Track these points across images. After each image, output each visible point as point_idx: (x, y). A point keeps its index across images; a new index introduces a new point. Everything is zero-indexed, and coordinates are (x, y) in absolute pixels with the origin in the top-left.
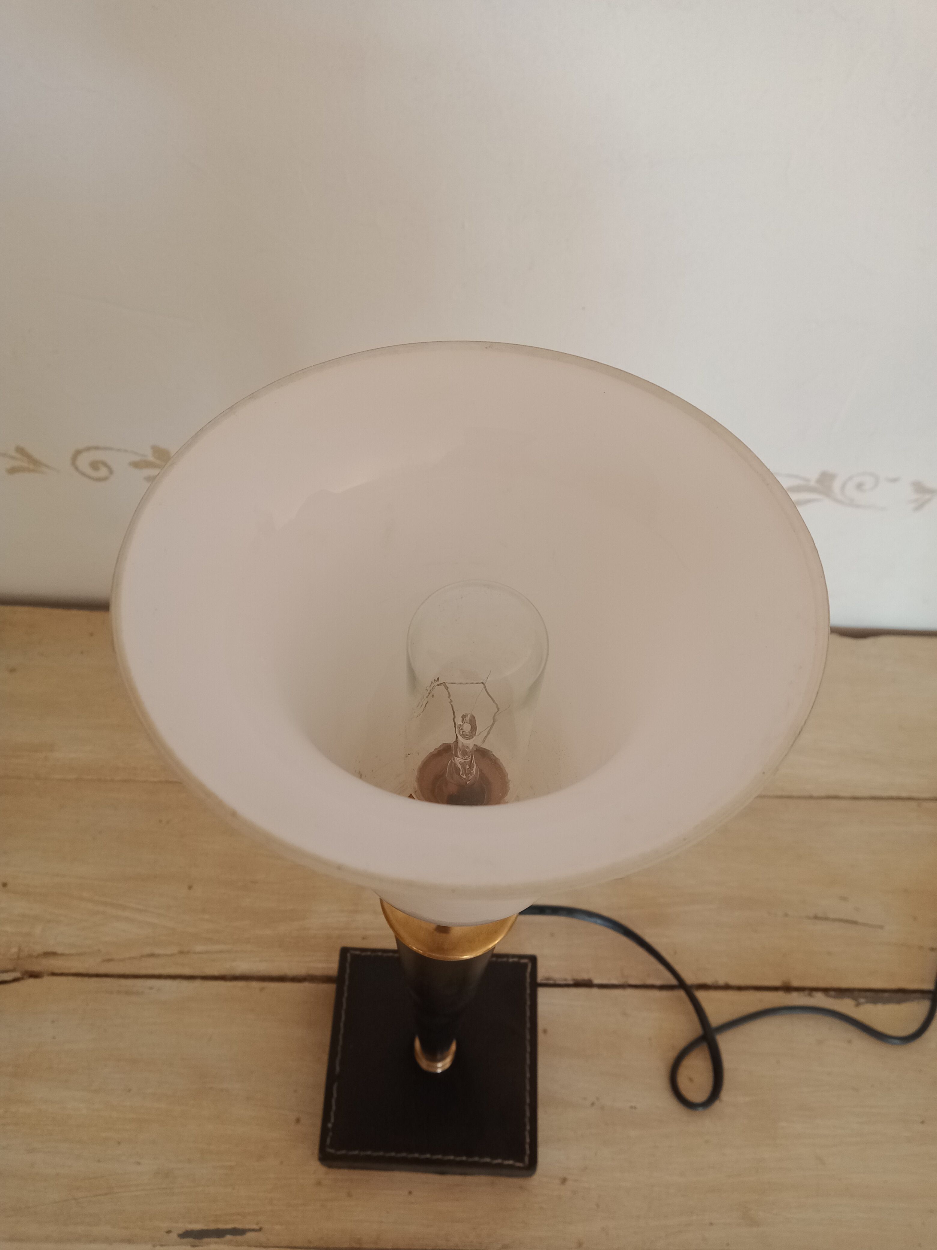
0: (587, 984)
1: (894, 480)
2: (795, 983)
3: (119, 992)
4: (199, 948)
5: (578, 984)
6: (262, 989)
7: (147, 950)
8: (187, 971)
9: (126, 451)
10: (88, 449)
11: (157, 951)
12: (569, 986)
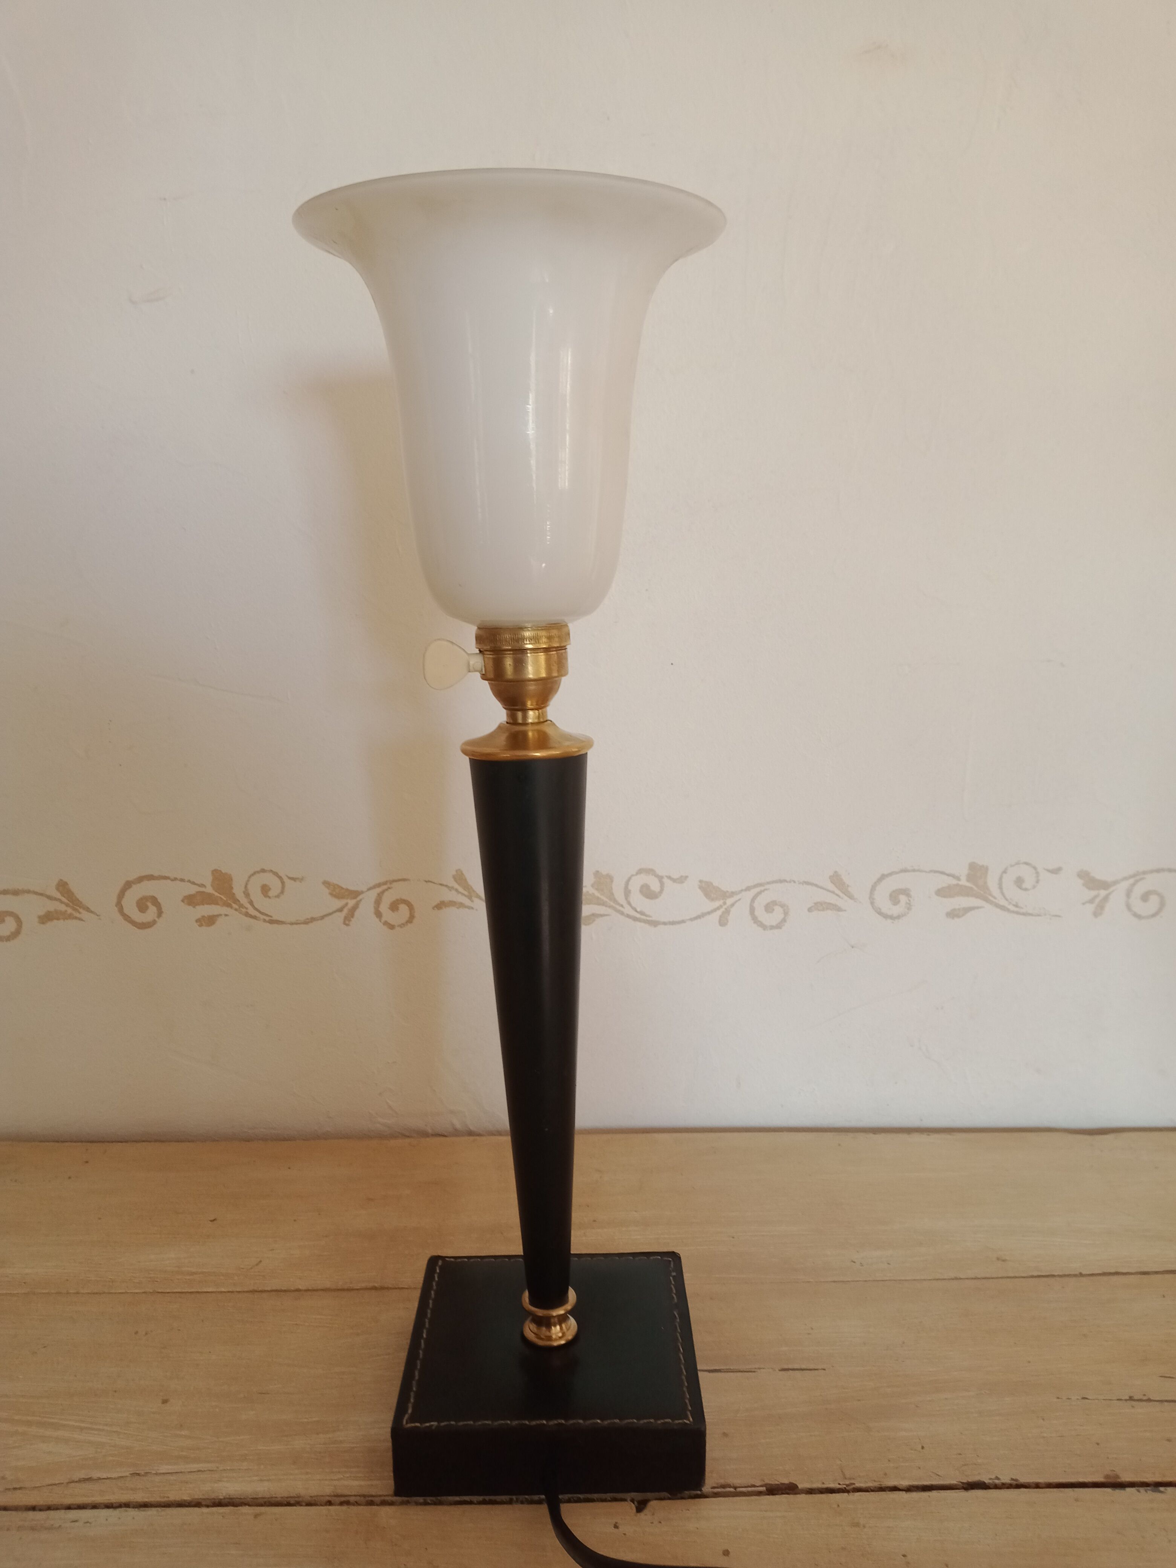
0: (791, 1489)
1: (1056, 871)
2: (1126, 1478)
3: (20, 1528)
4: (164, 1468)
5: (772, 1490)
6: (256, 1516)
7: (82, 1474)
8: (140, 1497)
9: (182, 880)
10: (140, 879)
11: (96, 1474)
12: (760, 1493)
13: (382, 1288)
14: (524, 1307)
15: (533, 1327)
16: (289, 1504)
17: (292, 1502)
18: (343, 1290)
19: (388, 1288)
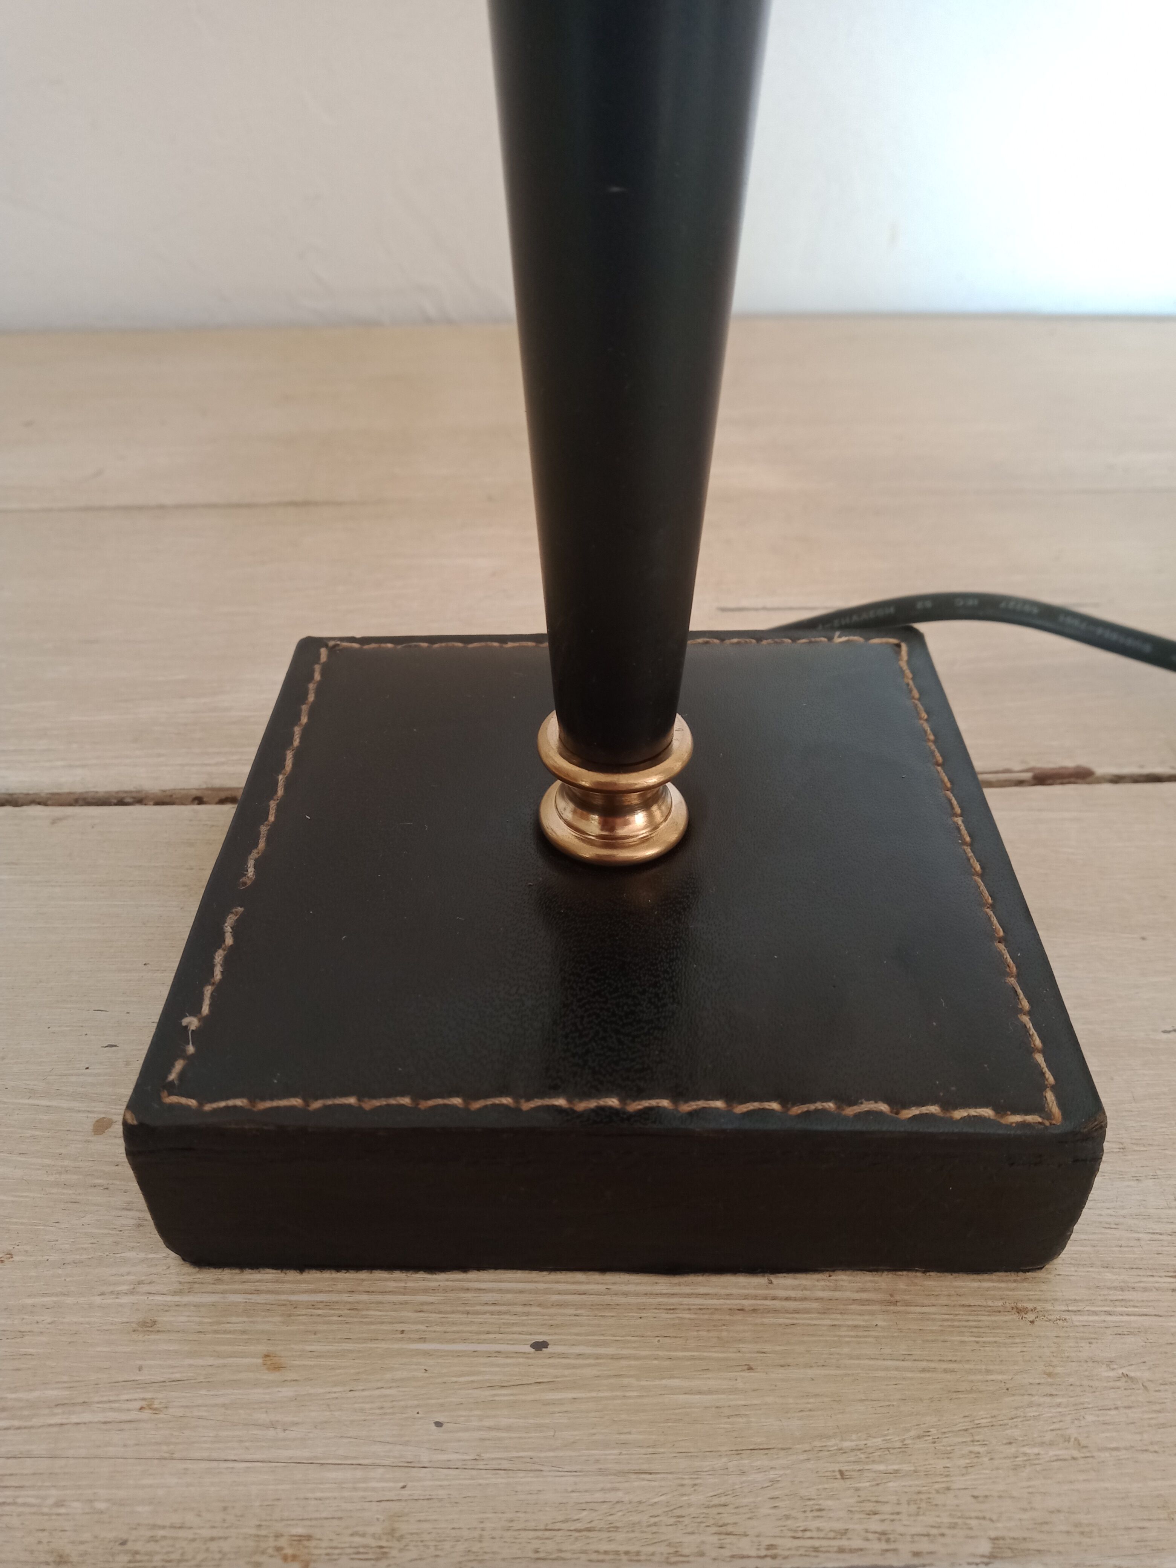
0: (1080, 776)
5: (1044, 778)
12: (1020, 783)
13: (306, 504)
14: (543, 755)
15: (567, 808)
16: (121, 803)
17: (128, 800)
18: (238, 506)
19: (316, 504)
